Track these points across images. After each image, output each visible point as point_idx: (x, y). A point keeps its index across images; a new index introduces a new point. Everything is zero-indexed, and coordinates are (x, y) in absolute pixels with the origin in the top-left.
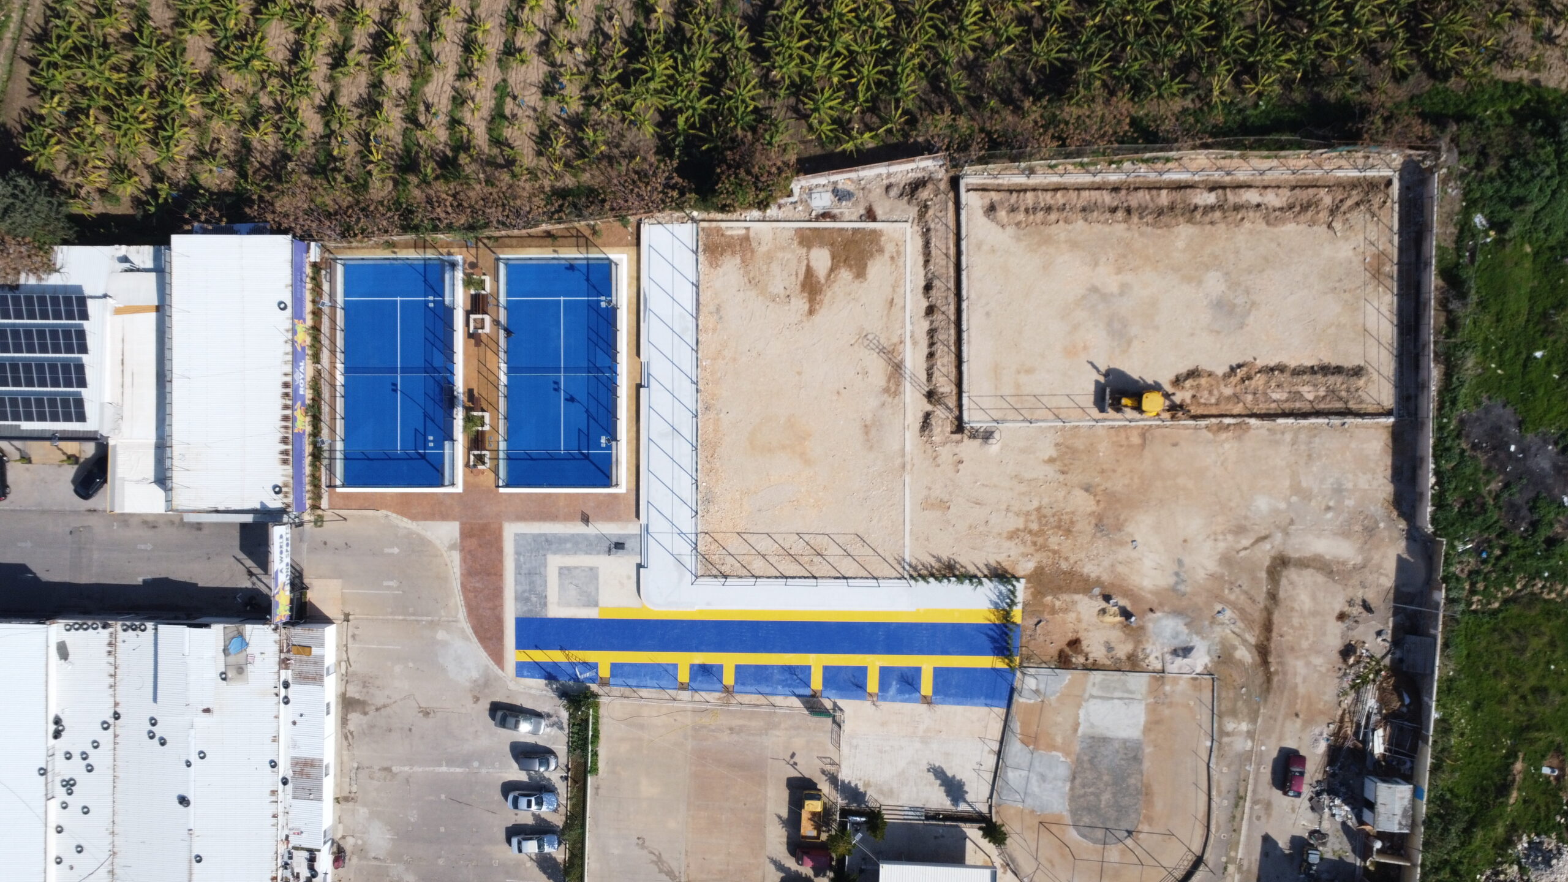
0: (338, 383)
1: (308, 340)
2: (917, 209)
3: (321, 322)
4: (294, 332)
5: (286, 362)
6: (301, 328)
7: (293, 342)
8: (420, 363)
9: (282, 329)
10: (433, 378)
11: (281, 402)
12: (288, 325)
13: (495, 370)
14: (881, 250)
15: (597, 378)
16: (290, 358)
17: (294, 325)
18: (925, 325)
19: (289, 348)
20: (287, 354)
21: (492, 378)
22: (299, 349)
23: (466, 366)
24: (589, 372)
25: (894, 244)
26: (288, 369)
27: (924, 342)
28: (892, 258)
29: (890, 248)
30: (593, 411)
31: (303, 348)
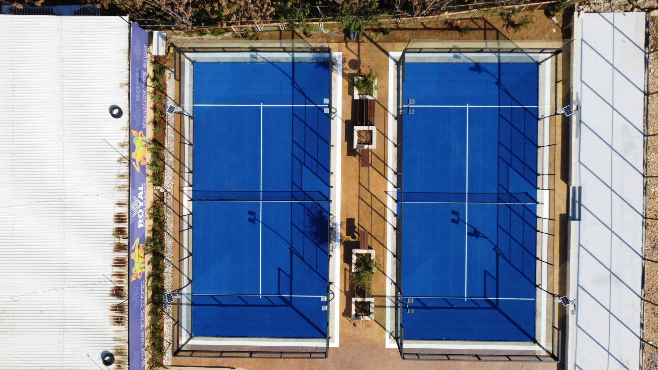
0: (185, 212)
1: (149, 157)
3: (164, 134)
4: (131, 147)
5: (120, 188)
6: (139, 142)
7: (130, 160)
8: (286, 186)
9: (115, 143)
10: (303, 205)
11: (112, 240)
12: (123, 137)
13: (380, 195)
15: (509, 207)
16: (125, 182)
17: (130, 137)
19: (124, 169)
20: (122, 176)
21: (377, 206)
22: (138, 169)
23: (344, 190)
24: (499, 200)
26: (123, 196)
30: (504, 248)
31: (143, 168)
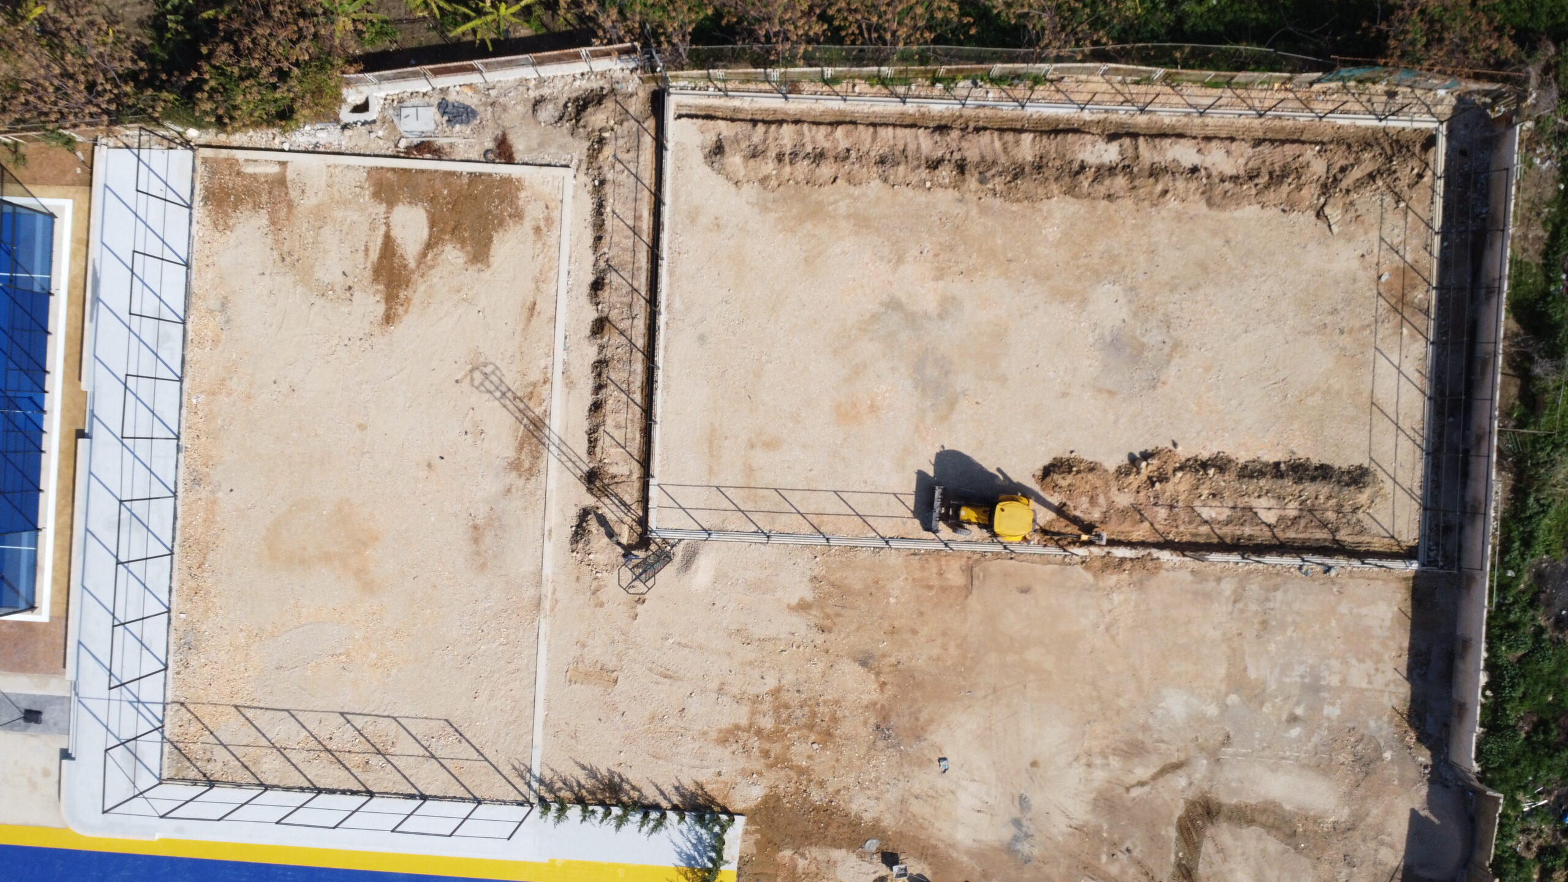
2: (587, 144)
14: (518, 215)
18: (590, 353)
25: (542, 204)
27: (586, 383)
28: (537, 230)
29: (534, 213)
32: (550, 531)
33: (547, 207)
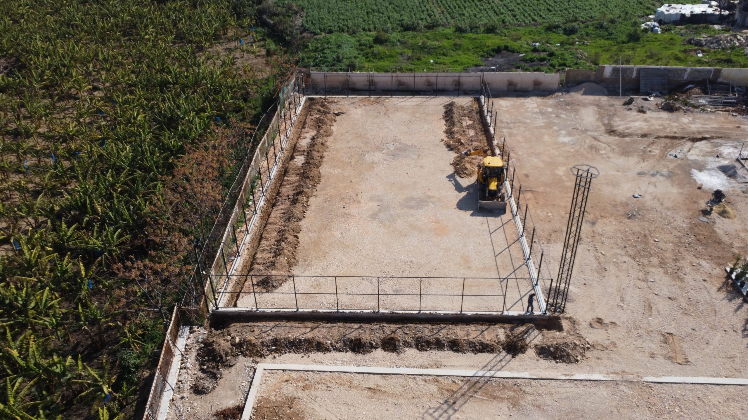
2: (241, 358)
14: (291, 402)
18: (411, 353)
25: (284, 386)
27: (436, 355)
28: (305, 388)
29: (289, 390)
32: (565, 375)
33: (287, 381)
